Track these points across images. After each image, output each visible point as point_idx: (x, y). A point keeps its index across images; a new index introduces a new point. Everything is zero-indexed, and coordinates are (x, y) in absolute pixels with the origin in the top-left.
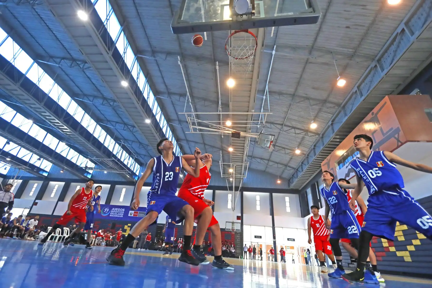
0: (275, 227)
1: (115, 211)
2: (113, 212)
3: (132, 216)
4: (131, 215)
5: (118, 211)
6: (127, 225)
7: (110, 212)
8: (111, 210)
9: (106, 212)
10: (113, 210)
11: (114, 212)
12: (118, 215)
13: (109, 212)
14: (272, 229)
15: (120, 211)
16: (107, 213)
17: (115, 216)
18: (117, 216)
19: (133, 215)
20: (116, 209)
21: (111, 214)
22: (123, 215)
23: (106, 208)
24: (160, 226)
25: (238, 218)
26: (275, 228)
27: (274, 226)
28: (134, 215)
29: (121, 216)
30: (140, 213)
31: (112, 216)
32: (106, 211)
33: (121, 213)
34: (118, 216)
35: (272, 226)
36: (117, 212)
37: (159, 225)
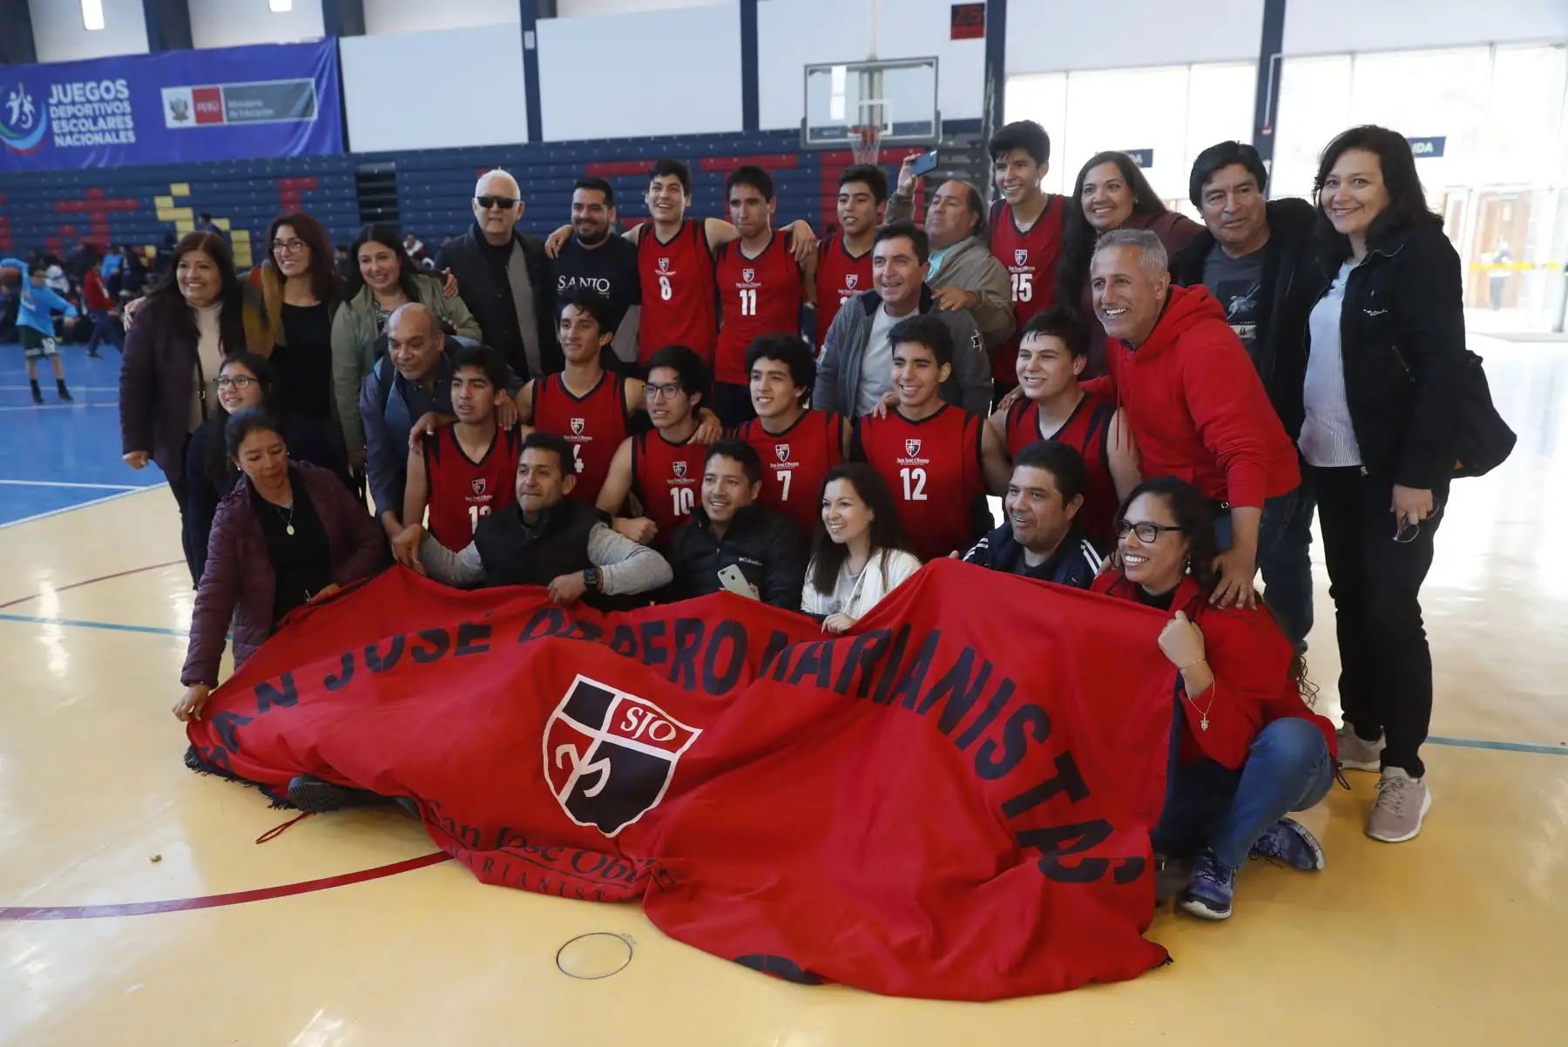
0: (1278, 62)
1: (73, 103)
2: (61, 112)
3: (191, 122)
4: (180, 116)
5: (89, 102)
6: (167, 193)
7: (49, 120)
8: (48, 105)
9: (19, 120)
10: (60, 103)
11: (74, 116)
12: (103, 132)
13: (44, 118)
14: (1250, 74)
15: (102, 100)
16: (35, 125)
17: (86, 140)
18: (98, 139)
19: (191, 113)
20: (75, 90)
21: (55, 126)
22: (130, 124)
23: (13, 95)
24: (376, 168)
25: (964, 23)
26: (1287, 68)
27: (1278, 49)
28: (200, 116)
29: (123, 139)
30: (230, 95)
31: (69, 141)
32: (22, 113)
33: (114, 114)
34: (110, 139)
35: (1256, 51)
36: (88, 110)
37: (365, 168)
